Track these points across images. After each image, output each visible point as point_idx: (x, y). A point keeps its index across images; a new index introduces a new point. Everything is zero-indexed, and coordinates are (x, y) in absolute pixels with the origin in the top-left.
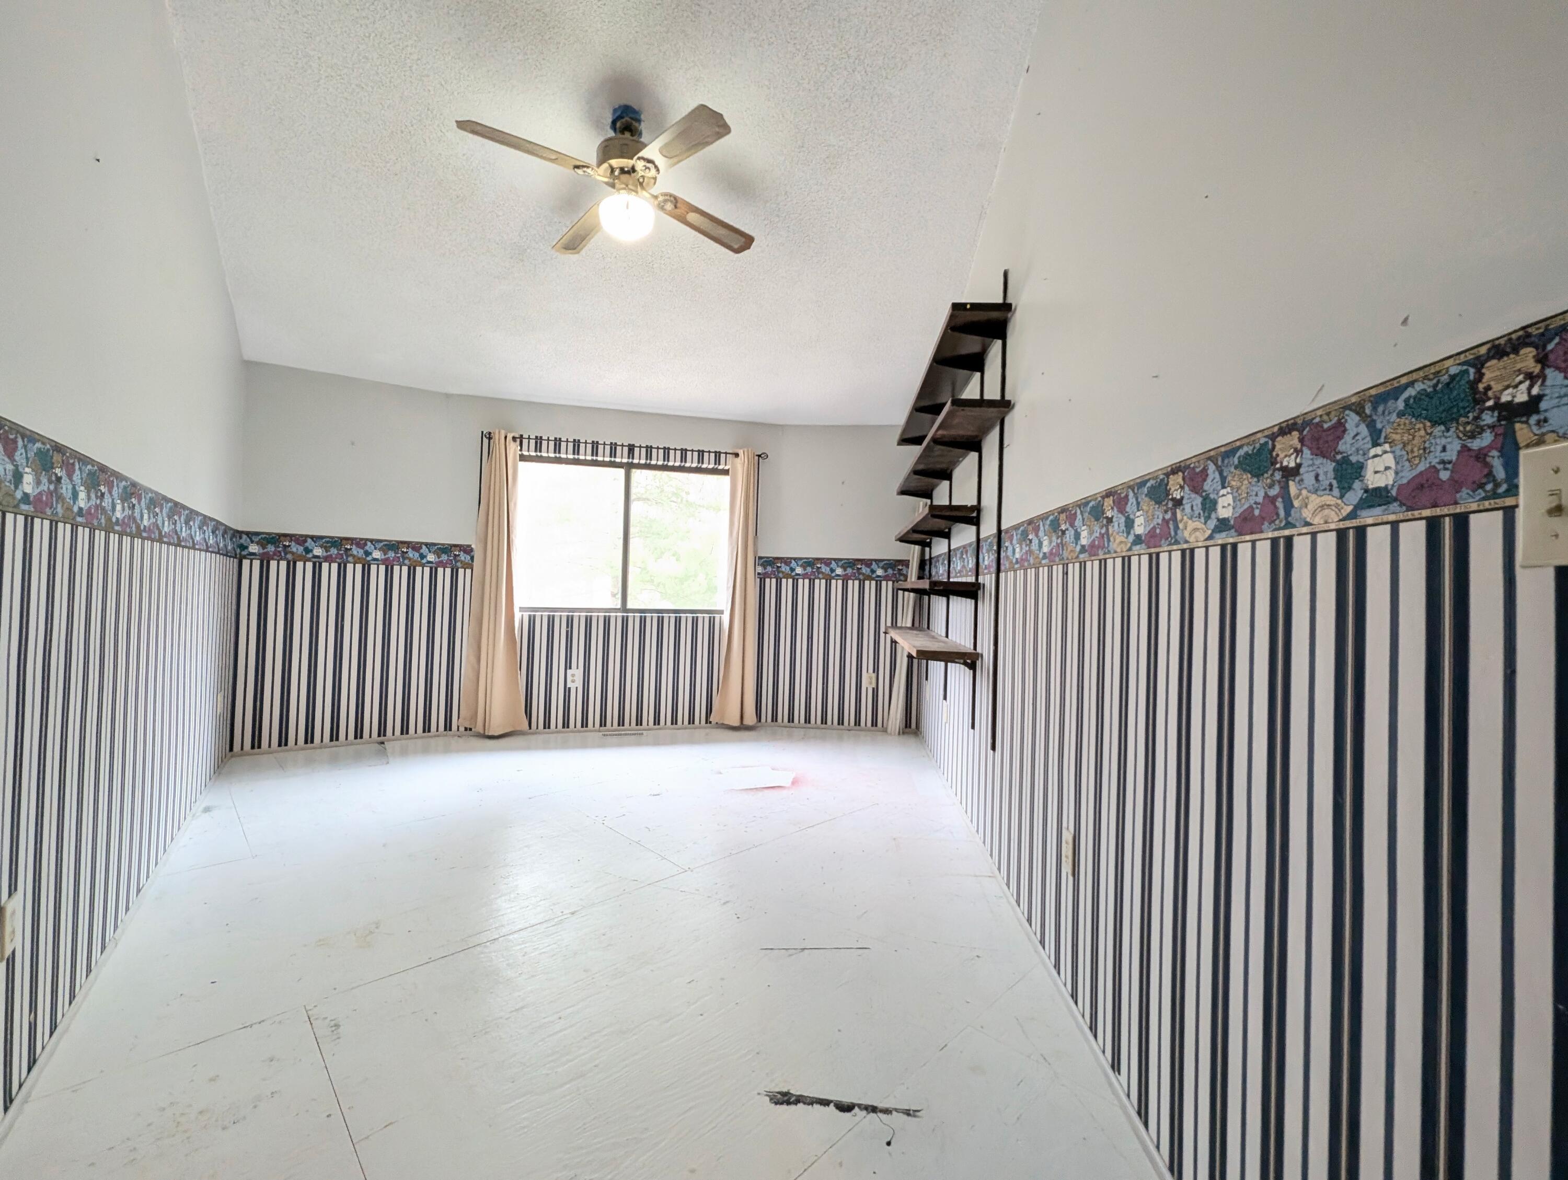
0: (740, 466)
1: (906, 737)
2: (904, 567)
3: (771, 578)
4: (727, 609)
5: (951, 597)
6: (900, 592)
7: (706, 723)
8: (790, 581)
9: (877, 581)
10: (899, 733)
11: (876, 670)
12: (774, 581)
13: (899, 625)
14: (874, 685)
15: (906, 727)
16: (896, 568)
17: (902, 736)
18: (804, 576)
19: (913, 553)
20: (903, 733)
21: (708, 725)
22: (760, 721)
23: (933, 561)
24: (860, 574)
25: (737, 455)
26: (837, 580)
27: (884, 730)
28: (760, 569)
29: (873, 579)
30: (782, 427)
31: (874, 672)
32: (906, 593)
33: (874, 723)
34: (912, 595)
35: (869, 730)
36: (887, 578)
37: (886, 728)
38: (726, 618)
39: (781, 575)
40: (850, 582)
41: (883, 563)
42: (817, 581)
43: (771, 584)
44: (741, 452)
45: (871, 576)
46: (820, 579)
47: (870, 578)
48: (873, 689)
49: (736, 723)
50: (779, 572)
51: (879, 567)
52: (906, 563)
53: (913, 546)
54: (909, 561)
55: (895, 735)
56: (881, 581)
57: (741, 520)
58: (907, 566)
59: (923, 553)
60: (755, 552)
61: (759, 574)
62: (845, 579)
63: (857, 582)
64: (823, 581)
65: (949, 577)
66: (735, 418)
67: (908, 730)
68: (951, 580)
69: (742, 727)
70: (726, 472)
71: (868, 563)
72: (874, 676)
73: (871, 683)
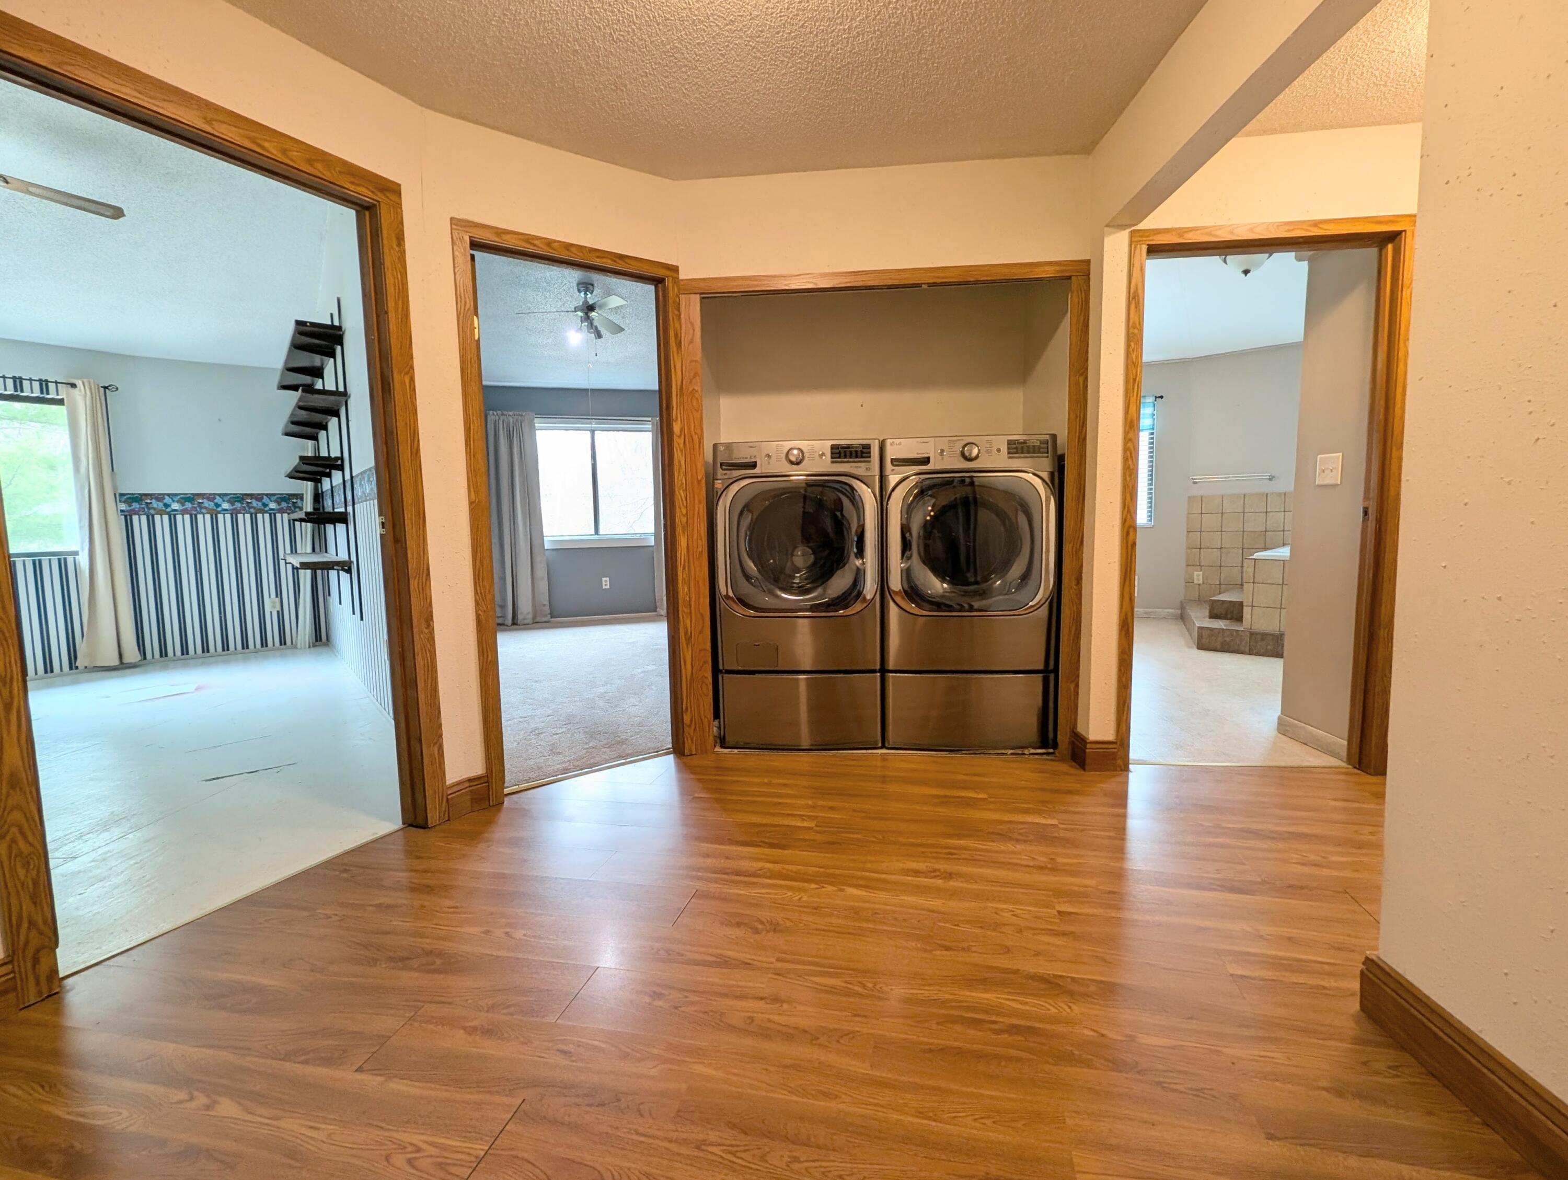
0: (80, 398)
1: (316, 649)
2: (299, 501)
3: (139, 515)
4: (83, 549)
5: (337, 524)
6: (297, 524)
7: (71, 668)
8: (166, 517)
9: (270, 515)
10: (309, 647)
11: (279, 593)
12: (144, 518)
13: (298, 552)
14: (279, 608)
15: (317, 640)
16: (290, 501)
17: (312, 649)
18: (183, 512)
19: (307, 488)
20: (314, 646)
21: (74, 671)
22: (145, 658)
23: (324, 494)
24: (250, 508)
25: (73, 386)
26: (224, 514)
27: (294, 646)
28: (123, 506)
29: (266, 512)
30: (133, 358)
31: (277, 596)
32: (303, 524)
33: (283, 642)
34: (309, 525)
35: (278, 649)
36: (281, 511)
37: (296, 645)
38: (83, 560)
39: (152, 512)
40: (240, 516)
41: (276, 497)
42: (200, 517)
43: (140, 523)
44: (79, 383)
45: (263, 510)
46: (204, 514)
47: (263, 512)
48: (278, 612)
49: (115, 662)
50: (149, 509)
51: (271, 501)
52: (300, 497)
53: (305, 482)
54: (303, 494)
55: (305, 648)
56: (275, 515)
57: (90, 456)
58: (302, 499)
59: (316, 488)
60: (115, 488)
61: (122, 511)
62: (234, 514)
63: (248, 516)
64: (208, 517)
65: (333, 508)
66: (70, 345)
67: (318, 643)
68: (336, 510)
69: (122, 666)
70: (61, 402)
71: (258, 497)
72: (278, 600)
73: (274, 607)
